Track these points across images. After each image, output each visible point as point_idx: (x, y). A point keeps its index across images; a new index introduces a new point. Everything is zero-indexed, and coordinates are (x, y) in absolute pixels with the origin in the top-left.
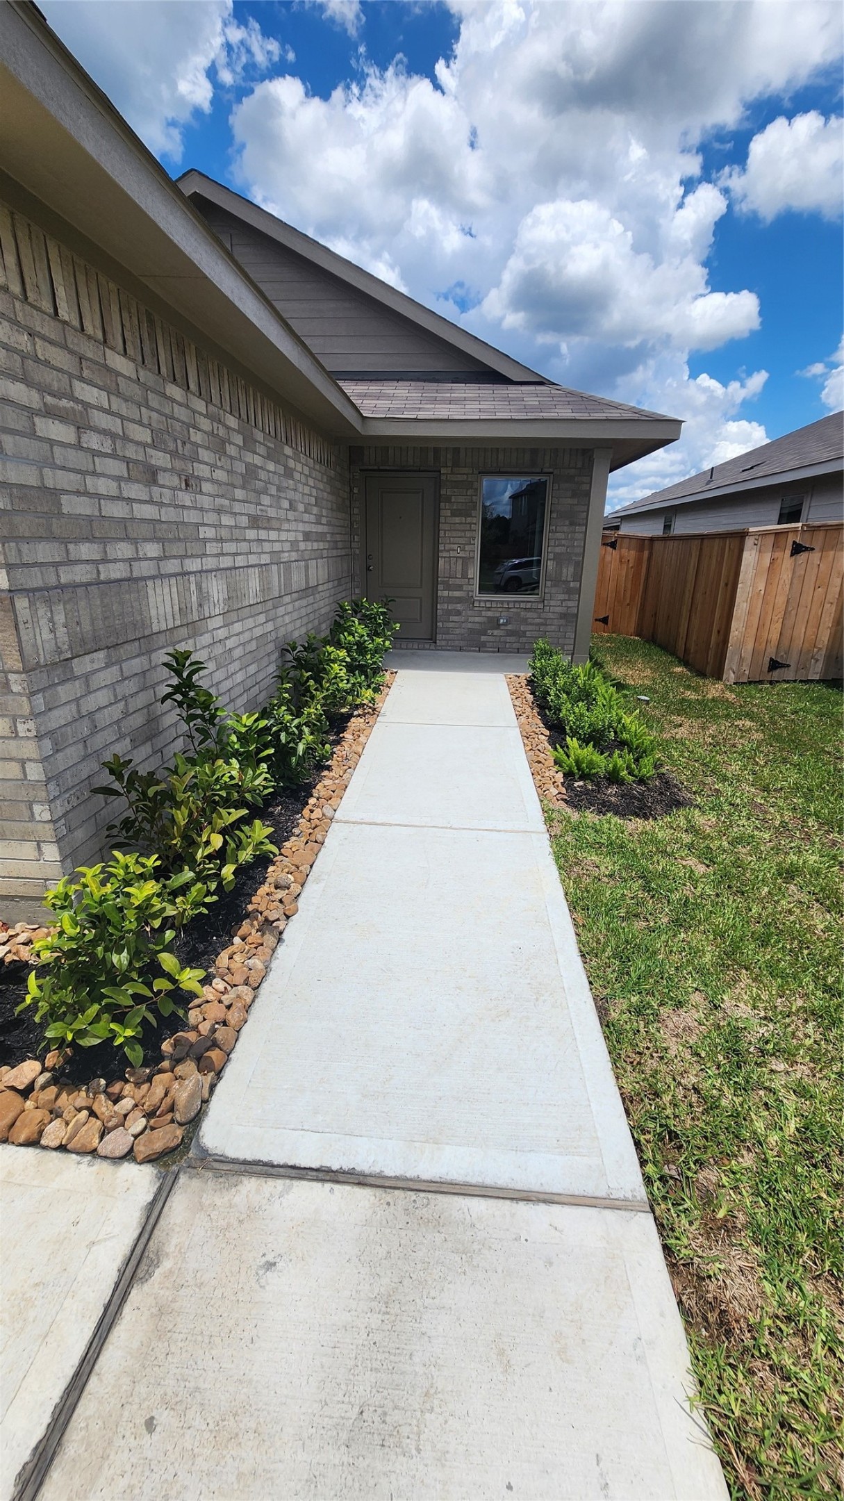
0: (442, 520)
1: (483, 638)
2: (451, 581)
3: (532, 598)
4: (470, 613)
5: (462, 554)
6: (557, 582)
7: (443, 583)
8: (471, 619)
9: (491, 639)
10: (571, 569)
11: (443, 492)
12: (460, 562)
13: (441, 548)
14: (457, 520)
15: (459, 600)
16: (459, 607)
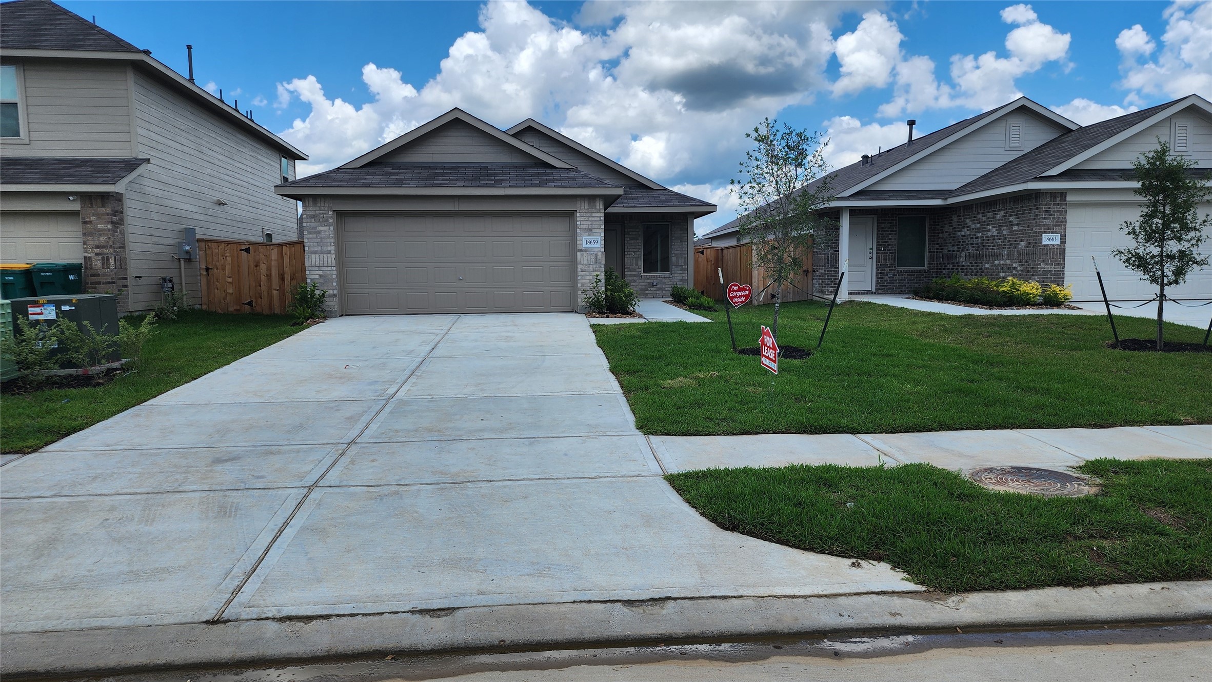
0: (626, 242)
1: (647, 292)
2: (631, 267)
3: (666, 273)
4: (640, 281)
5: (635, 256)
6: (677, 265)
7: (627, 268)
8: (640, 284)
9: (650, 292)
10: (683, 260)
11: (626, 230)
12: (634, 259)
13: (626, 253)
14: (632, 241)
15: (635, 275)
16: (635, 278)
